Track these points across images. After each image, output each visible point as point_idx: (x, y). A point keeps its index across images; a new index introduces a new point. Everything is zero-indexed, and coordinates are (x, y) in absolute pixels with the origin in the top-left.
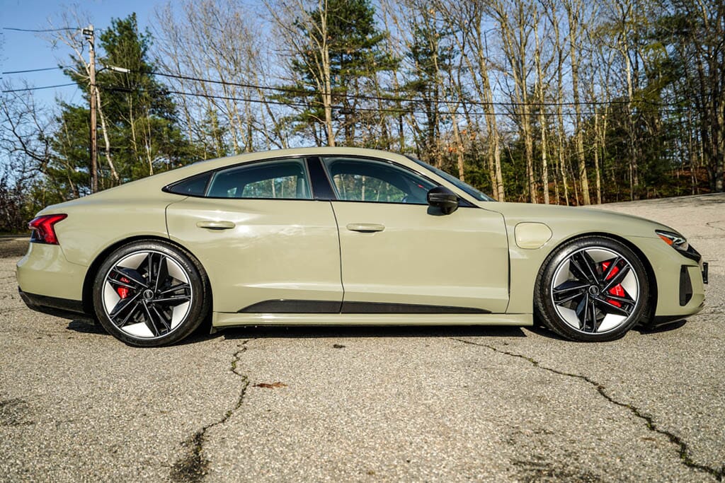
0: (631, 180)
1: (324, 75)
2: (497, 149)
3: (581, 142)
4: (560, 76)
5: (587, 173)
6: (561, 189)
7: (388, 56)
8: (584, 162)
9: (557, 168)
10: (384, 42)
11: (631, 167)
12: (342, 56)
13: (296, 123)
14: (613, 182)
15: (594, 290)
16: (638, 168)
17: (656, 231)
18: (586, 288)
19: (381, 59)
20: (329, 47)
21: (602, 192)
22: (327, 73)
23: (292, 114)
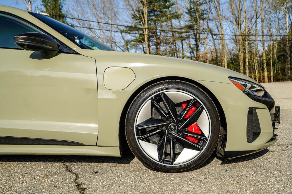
0: (287, 72)
1: (145, 21)
2: (225, 57)
3: (265, 54)
4: (256, 24)
5: (267, 69)
6: (255, 76)
7: (176, 13)
8: (265, 63)
9: (253, 66)
10: (174, 6)
11: (287, 66)
12: (155, 12)
13: (133, 43)
14: (280, 73)
15: (173, 128)
16: (290, 67)
17: (229, 77)
18: (167, 125)
19: (173, 14)
20: (148, 7)
21: (274, 78)
22: (146, 19)
23: (131, 39)
